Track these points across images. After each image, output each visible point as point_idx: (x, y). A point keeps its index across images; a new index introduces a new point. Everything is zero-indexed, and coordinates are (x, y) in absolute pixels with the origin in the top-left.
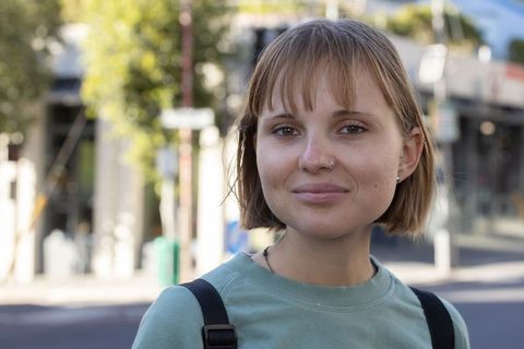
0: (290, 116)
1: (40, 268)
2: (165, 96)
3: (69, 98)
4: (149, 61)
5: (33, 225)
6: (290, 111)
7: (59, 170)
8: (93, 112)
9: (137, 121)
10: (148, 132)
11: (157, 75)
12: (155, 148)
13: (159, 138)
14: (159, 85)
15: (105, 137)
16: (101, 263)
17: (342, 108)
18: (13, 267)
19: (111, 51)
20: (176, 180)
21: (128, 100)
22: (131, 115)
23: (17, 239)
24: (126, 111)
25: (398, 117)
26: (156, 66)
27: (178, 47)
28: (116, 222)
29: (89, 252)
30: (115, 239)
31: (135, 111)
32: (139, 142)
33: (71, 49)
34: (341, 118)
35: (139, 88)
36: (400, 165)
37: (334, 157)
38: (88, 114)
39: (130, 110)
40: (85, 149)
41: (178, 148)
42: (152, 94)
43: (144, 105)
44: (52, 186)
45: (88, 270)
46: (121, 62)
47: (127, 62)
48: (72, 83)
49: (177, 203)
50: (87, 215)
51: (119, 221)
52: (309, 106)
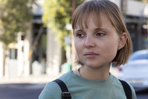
0: (82, 31)
1: (31, 72)
2: (67, 20)
3: (38, 21)
4: (62, 10)
5: (29, 59)
6: (81, 29)
7: (36, 43)
8: (46, 26)
9: (59, 28)
10: (62, 31)
11: (64, 14)
12: (64, 36)
13: (66, 33)
14: (65, 17)
15: (50, 33)
16: (49, 70)
17: (97, 28)
18: (23, 72)
19: (51, 7)
20: (71, 46)
21: (56, 22)
22: (57, 26)
23: (24, 63)
24: (55, 25)
25: (116, 30)
26: (64, 11)
27: (71, 5)
28: (53, 58)
29: (45, 67)
30: (53, 63)
31: (59, 25)
32: (60, 34)
33: (39, 7)
34: (97, 31)
35: (59, 18)
36: (119, 44)
37: (94, 43)
38: (44, 26)
39: (57, 25)
40: (44, 37)
41: (71, 35)
42: (63, 19)
43: (61, 23)
44: (34, 48)
45: (45, 73)
46: (54, 10)
47: (56, 10)
48: (39, 17)
49: (71, 52)
50: (45, 56)
51: (54, 58)
52: (87, 27)
